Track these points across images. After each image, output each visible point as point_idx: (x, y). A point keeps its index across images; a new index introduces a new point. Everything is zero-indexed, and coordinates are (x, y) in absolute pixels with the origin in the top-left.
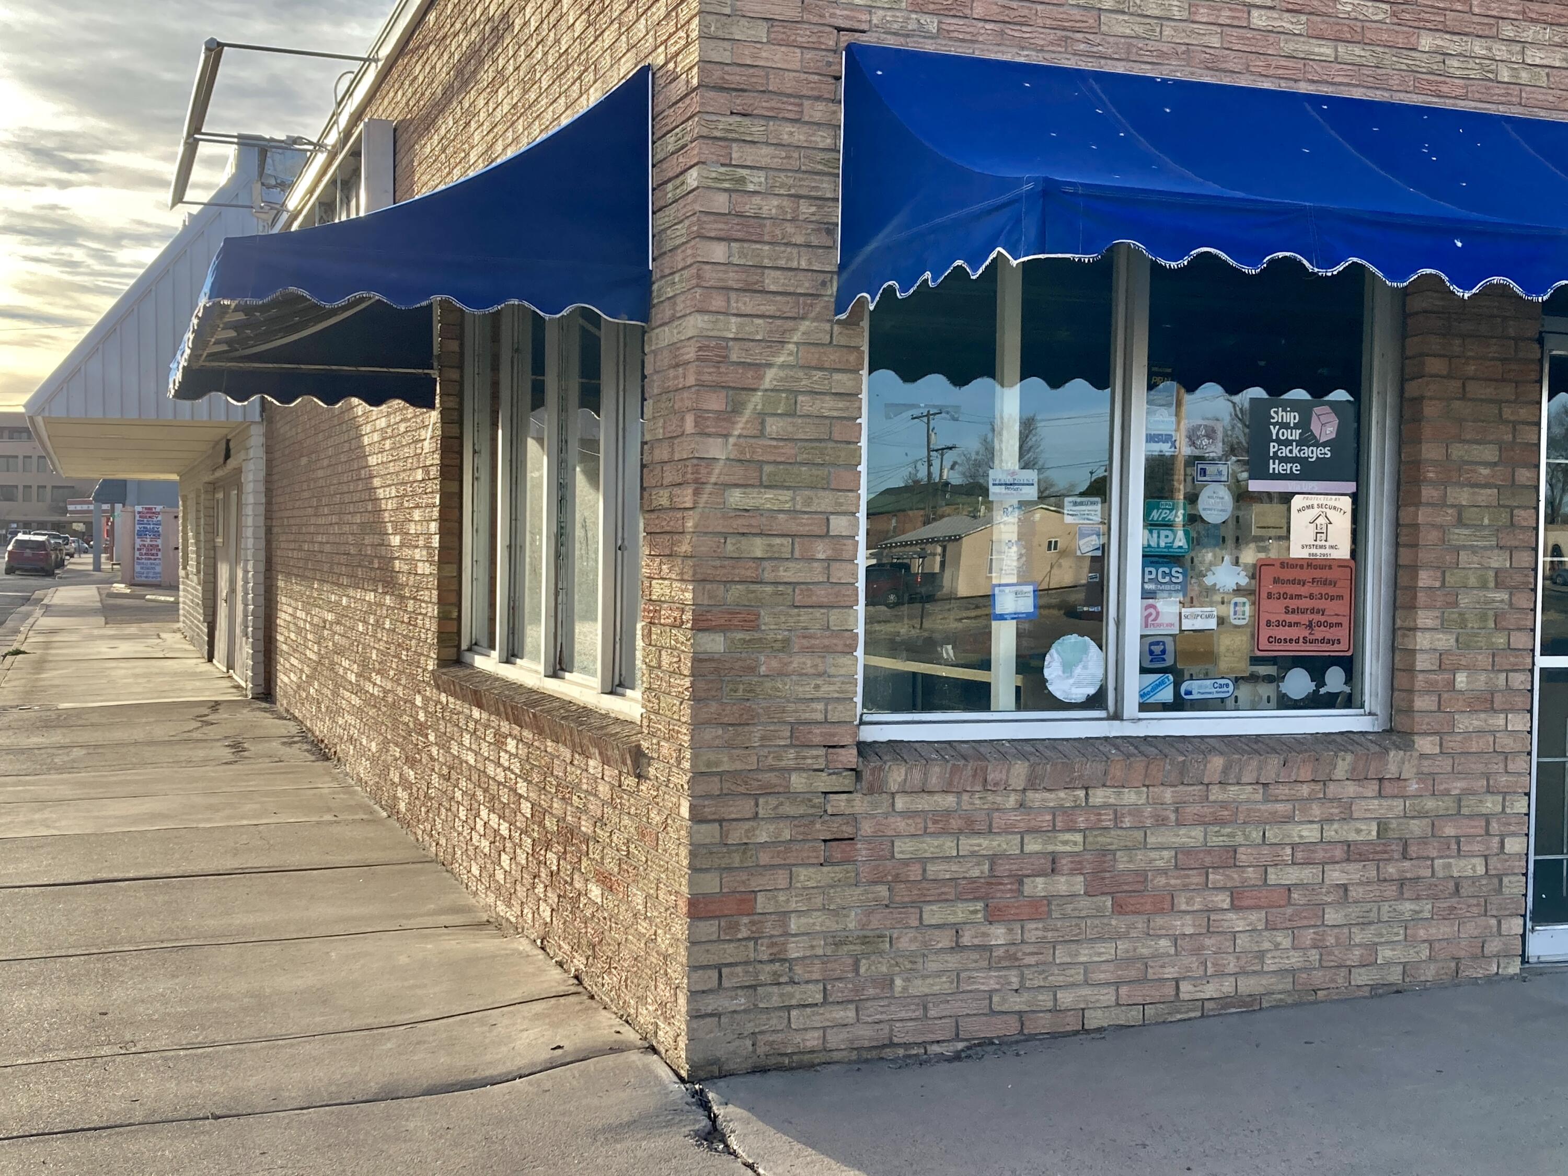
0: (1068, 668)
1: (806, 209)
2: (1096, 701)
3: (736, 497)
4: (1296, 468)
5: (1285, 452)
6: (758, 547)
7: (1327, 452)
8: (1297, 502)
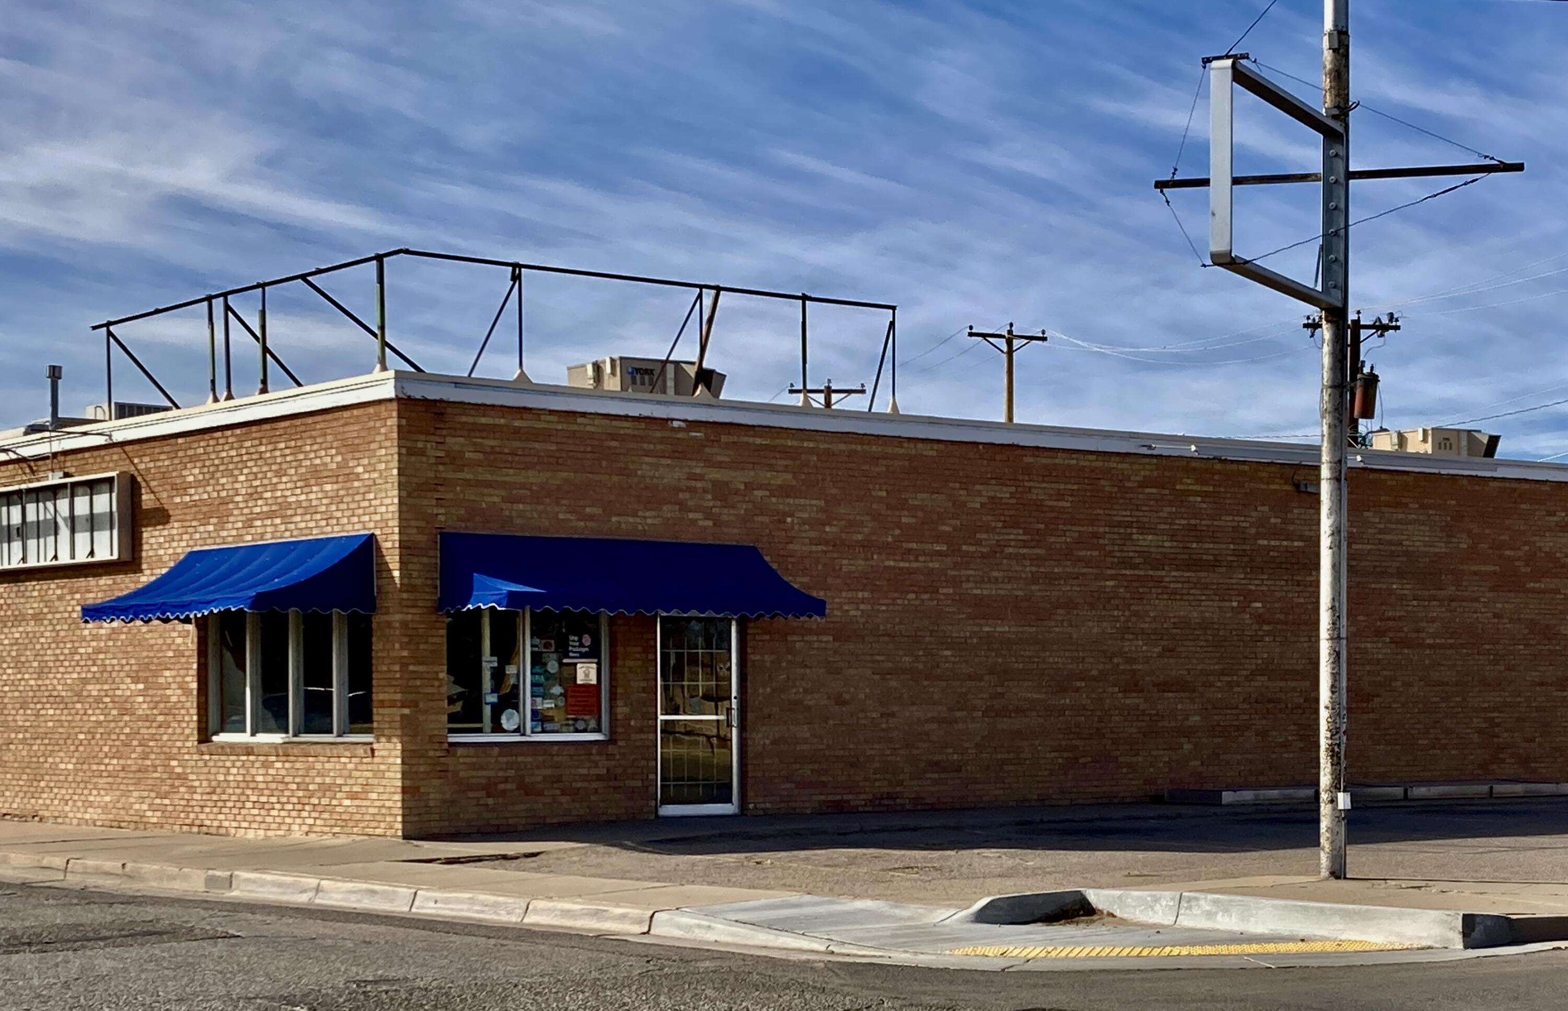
0: (508, 720)
1: (429, 582)
2: (517, 731)
3: (411, 668)
4: (578, 655)
5: (574, 650)
6: (418, 683)
7: (587, 649)
8: (579, 666)
